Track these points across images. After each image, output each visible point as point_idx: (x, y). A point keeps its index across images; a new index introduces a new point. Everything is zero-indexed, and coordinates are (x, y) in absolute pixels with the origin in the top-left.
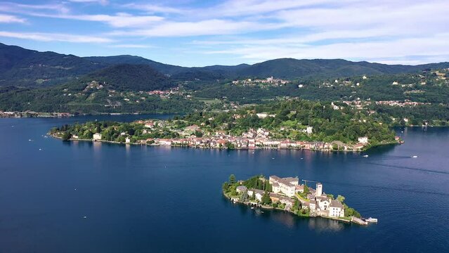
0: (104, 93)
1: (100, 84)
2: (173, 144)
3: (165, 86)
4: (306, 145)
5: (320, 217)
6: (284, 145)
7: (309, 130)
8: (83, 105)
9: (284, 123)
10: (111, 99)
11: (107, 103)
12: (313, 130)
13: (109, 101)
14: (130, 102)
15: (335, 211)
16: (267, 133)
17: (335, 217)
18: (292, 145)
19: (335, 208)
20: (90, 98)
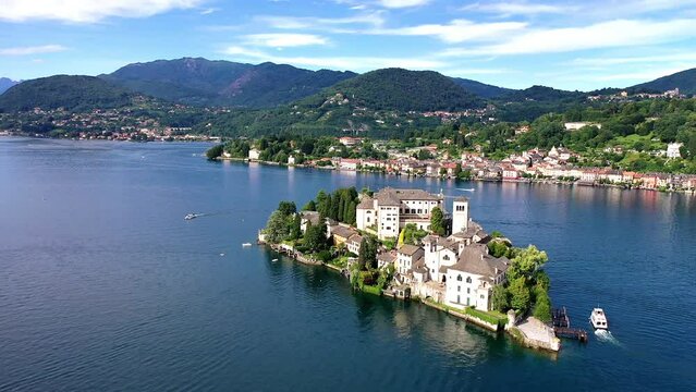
0: (347, 110)
1: (345, 97)
2: (359, 167)
3: (459, 105)
4: (646, 180)
5: (417, 300)
6: (589, 177)
7: (673, 150)
8: (311, 127)
9: (621, 139)
10: (355, 121)
11: (347, 126)
12: (681, 150)
13: (350, 123)
14: (384, 126)
15: (464, 284)
16: (565, 157)
17: (459, 309)
18: (611, 177)
19: (465, 275)
20: (323, 118)
